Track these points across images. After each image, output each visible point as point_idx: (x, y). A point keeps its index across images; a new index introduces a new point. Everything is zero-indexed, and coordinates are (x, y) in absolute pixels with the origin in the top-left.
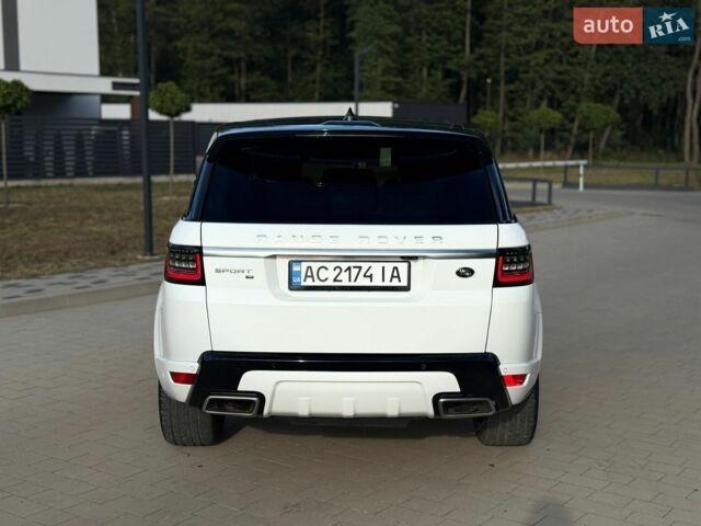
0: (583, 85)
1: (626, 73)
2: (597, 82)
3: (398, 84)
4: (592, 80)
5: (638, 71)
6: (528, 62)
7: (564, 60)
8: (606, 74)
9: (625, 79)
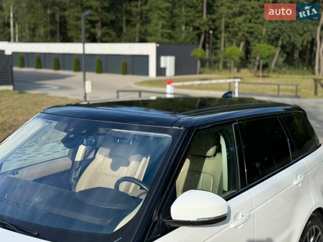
0: (261, 35)
1: (284, 28)
2: (269, 33)
3: (169, 34)
4: (266, 32)
5: (291, 27)
6: (234, 22)
7: (253, 21)
8: (274, 29)
9: (284, 31)
